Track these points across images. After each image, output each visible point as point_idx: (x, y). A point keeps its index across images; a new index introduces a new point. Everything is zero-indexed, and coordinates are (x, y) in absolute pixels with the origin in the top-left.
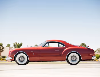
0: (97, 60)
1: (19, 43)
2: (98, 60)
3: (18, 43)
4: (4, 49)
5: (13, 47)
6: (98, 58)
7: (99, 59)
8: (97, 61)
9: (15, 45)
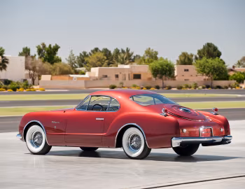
0: (238, 86)
1: (50, 46)
2: (241, 85)
3: (47, 46)
4: (7, 62)
5: (37, 57)
6: (240, 81)
7: (243, 83)
8: (237, 88)
9: (40, 51)
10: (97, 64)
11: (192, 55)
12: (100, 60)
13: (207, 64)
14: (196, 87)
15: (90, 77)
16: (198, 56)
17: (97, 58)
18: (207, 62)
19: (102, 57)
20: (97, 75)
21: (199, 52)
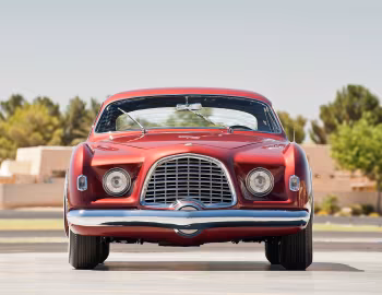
10: (31, 139)
11: (302, 122)
12: (39, 128)
13: (367, 142)
14: (333, 210)
15: (15, 177)
16: (321, 124)
17: (33, 121)
18: (368, 134)
19: (46, 119)
20: (35, 171)
21: (325, 111)
